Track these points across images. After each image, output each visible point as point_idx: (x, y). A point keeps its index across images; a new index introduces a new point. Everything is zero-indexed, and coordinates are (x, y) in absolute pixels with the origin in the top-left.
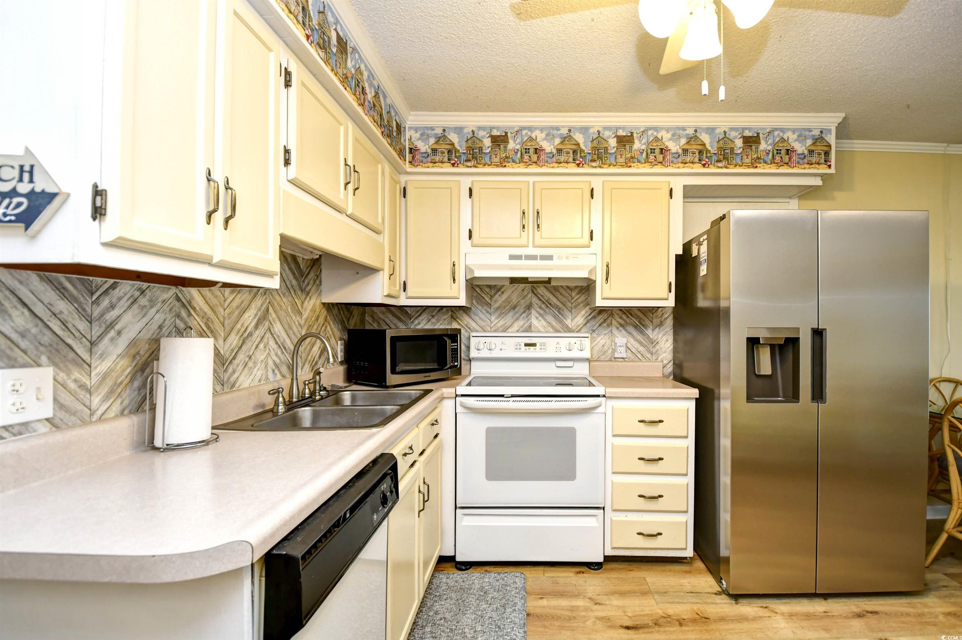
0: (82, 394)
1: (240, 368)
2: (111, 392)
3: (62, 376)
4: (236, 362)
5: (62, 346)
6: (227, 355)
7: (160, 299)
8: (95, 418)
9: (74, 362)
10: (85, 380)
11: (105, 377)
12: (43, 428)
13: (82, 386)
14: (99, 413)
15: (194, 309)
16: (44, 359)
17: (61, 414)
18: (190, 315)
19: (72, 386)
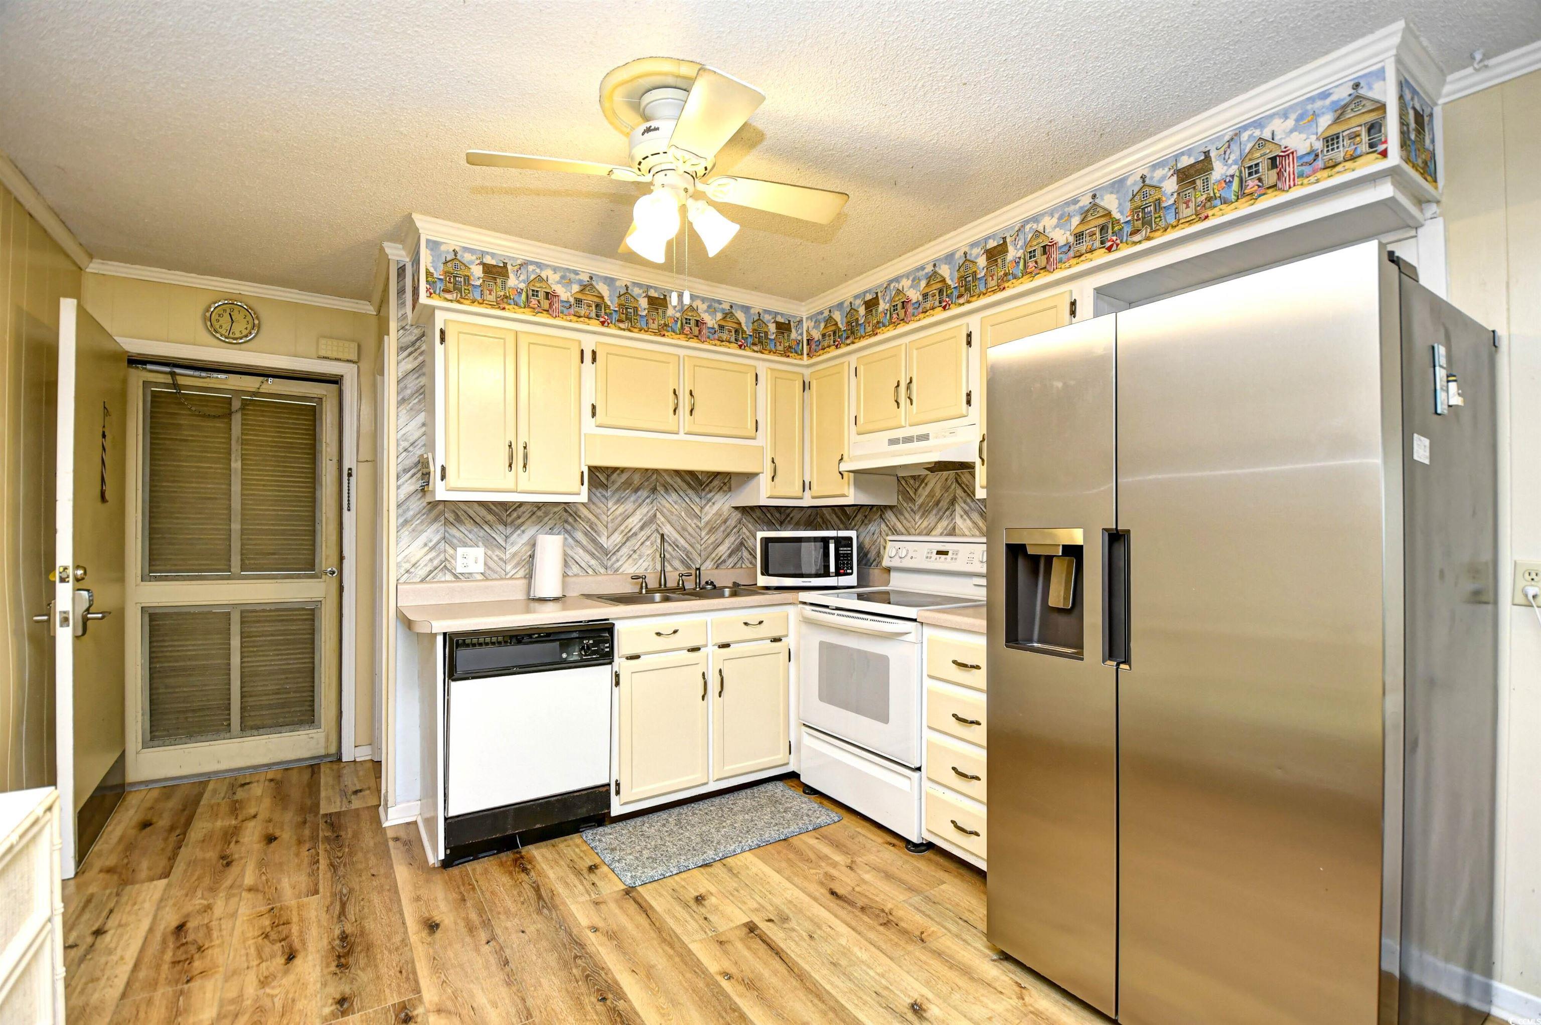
0: (501, 563)
1: (624, 558)
2: (518, 564)
3: (489, 553)
4: (620, 554)
5: (490, 538)
6: (611, 548)
7: (552, 512)
8: (508, 576)
9: (496, 546)
10: (502, 556)
11: (514, 555)
12: (480, 577)
13: (501, 559)
14: (510, 574)
15: (580, 517)
16: (480, 544)
17: (489, 572)
18: (576, 520)
19: (496, 558)
